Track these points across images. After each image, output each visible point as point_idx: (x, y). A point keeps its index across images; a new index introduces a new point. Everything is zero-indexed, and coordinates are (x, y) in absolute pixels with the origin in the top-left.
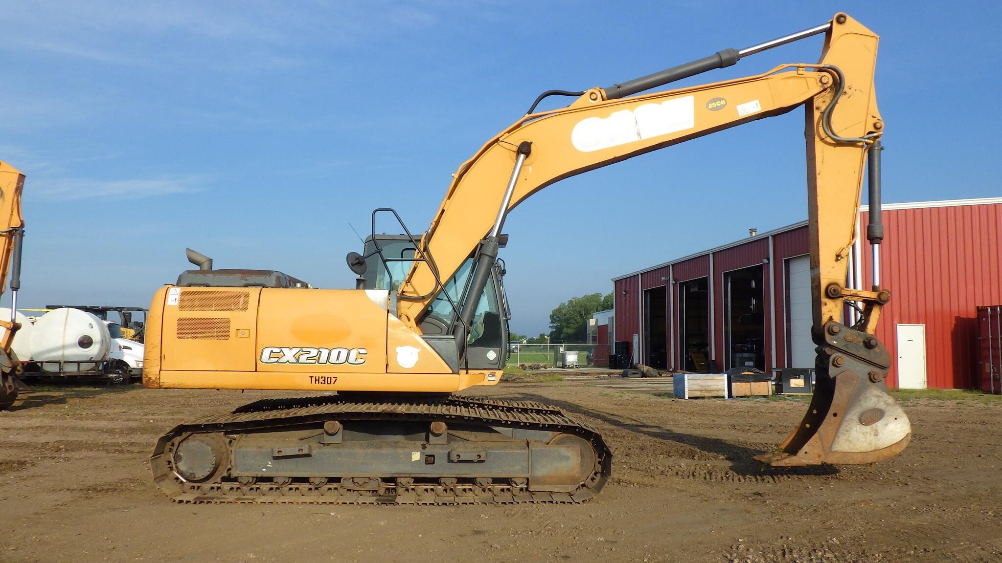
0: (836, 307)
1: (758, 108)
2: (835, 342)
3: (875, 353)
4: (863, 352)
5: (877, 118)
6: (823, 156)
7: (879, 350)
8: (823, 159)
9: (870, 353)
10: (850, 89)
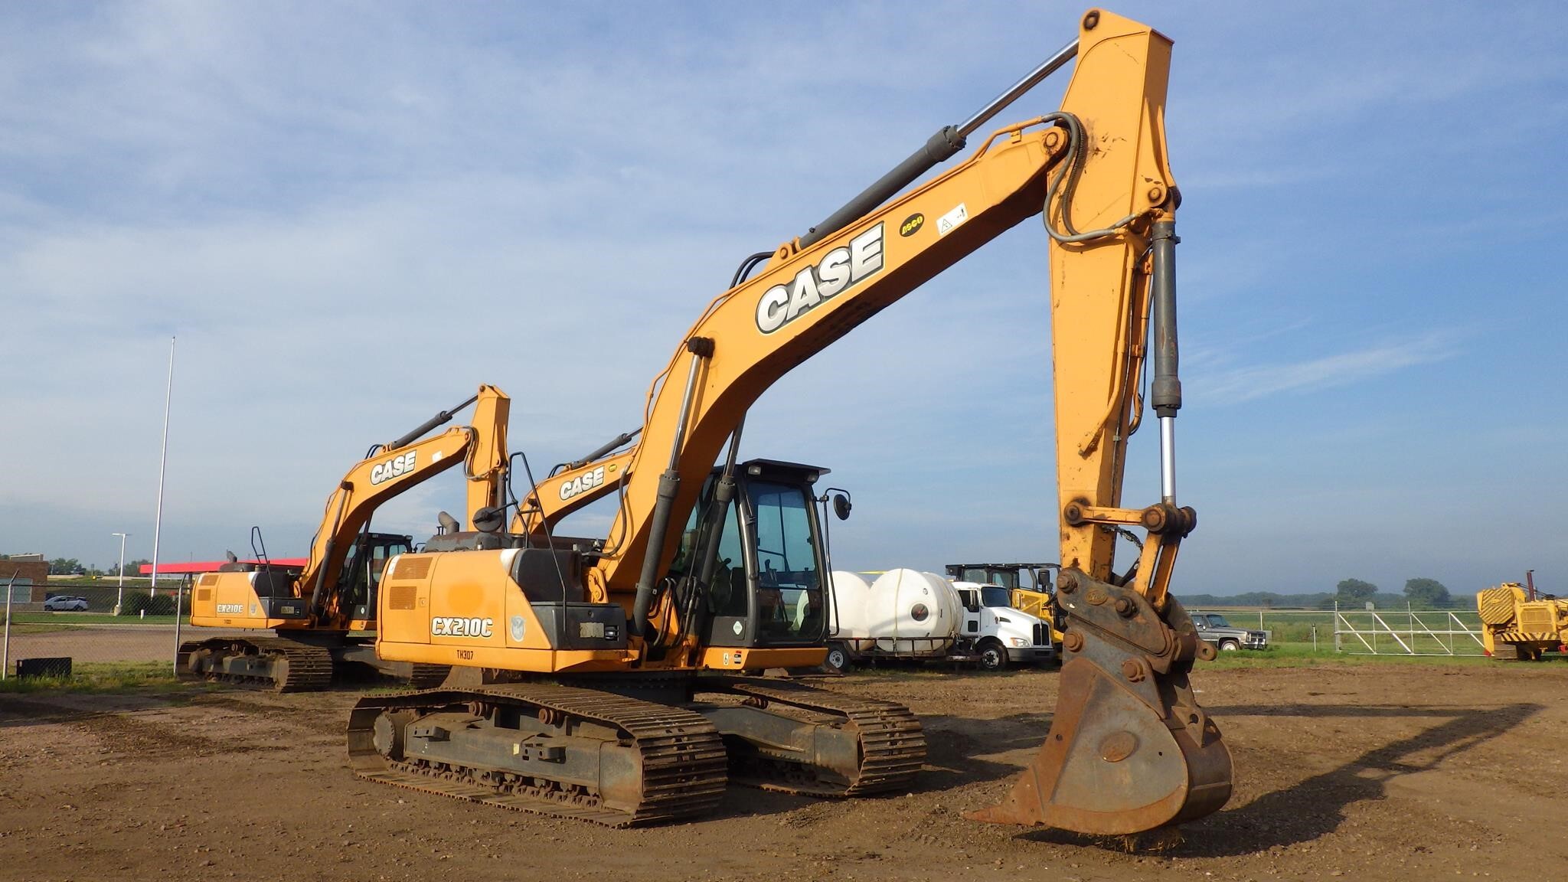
0: (1085, 541)
1: (964, 215)
2: (1071, 606)
3: (1138, 625)
4: (1117, 625)
5: (1154, 181)
6: (1063, 272)
7: (1144, 621)
8: (1064, 278)
9: (1128, 626)
10: (1104, 141)
